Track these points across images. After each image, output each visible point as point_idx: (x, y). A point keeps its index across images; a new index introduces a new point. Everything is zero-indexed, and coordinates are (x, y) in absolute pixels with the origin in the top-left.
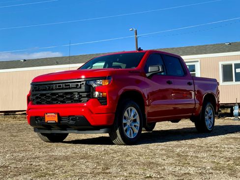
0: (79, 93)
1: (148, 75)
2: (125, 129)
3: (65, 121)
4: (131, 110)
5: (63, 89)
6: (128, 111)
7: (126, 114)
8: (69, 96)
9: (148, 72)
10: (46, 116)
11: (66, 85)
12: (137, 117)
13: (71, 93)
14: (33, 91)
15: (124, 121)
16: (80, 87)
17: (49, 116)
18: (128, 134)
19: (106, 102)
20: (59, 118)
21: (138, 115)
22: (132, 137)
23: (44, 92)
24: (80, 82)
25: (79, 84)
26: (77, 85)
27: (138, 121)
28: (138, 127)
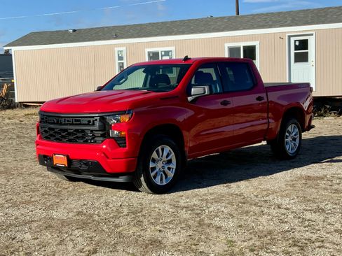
0: (92, 131)
1: (190, 99)
2: (152, 174)
3: (76, 165)
4: (163, 150)
5: (73, 124)
6: (157, 152)
7: (154, 155)
8: (81, 135)
9: (191, 96)
10: (54, 157)
11: (76, 121)
12: (173, 157)
13: (83, 131)
14: (40, 122)
15: (152, 165)
16: (93, 124)
17: (57, 158)
18: (158, 181)
19: (125, 143)
20: (69, 161)
21: (173, 154)
22: (164, 183)
23: (52, 126)
24: (93, 117)
25: (92, 120)
26: (89, 122)
27: (174, 161)
28: (174, 170)
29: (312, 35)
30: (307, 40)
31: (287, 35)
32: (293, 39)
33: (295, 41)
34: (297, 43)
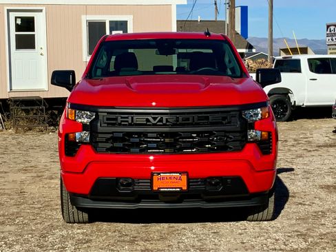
10: (154, 177)
29: (41, 11)
30: (33, 18)
31: (6, 8)
32: (12, 15)
33: (16, 18)
34: (19, 22)
